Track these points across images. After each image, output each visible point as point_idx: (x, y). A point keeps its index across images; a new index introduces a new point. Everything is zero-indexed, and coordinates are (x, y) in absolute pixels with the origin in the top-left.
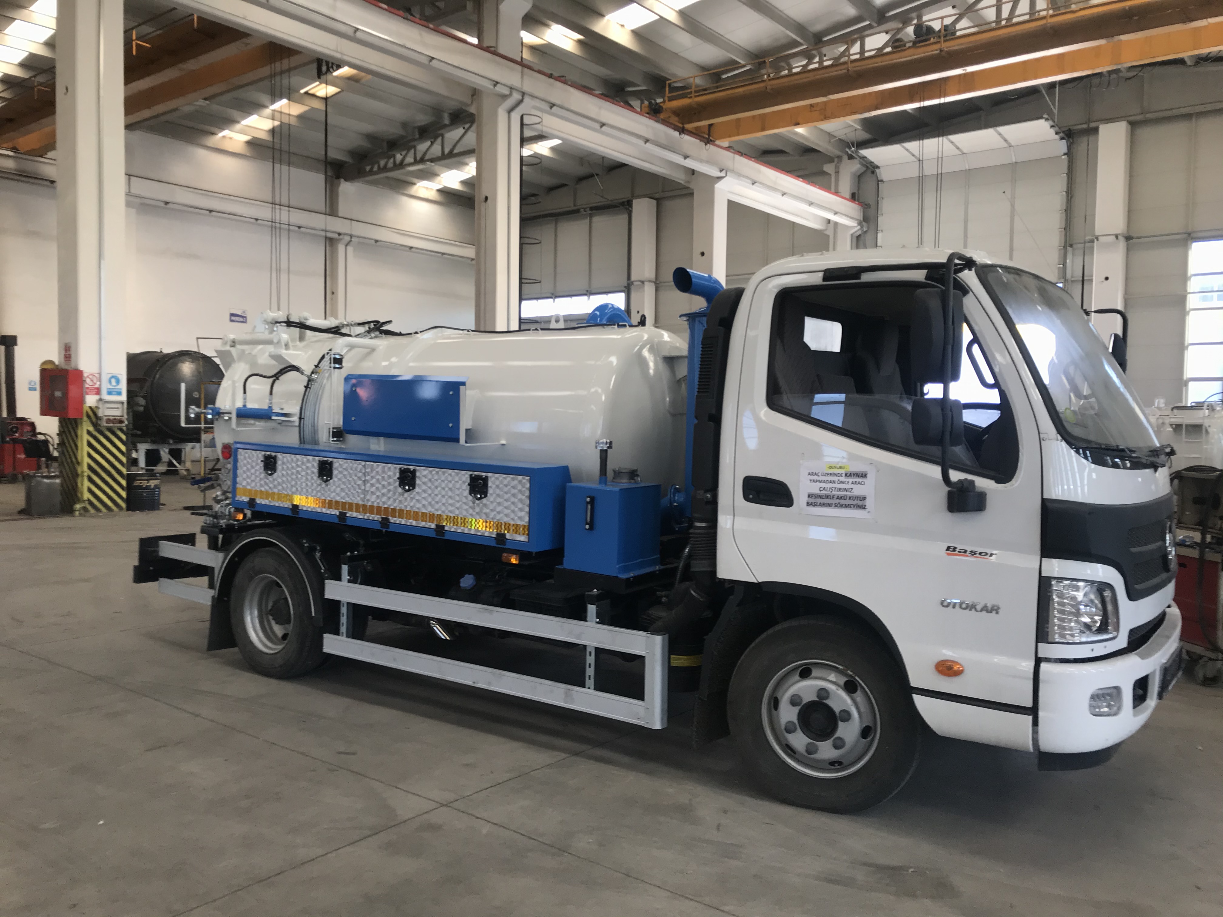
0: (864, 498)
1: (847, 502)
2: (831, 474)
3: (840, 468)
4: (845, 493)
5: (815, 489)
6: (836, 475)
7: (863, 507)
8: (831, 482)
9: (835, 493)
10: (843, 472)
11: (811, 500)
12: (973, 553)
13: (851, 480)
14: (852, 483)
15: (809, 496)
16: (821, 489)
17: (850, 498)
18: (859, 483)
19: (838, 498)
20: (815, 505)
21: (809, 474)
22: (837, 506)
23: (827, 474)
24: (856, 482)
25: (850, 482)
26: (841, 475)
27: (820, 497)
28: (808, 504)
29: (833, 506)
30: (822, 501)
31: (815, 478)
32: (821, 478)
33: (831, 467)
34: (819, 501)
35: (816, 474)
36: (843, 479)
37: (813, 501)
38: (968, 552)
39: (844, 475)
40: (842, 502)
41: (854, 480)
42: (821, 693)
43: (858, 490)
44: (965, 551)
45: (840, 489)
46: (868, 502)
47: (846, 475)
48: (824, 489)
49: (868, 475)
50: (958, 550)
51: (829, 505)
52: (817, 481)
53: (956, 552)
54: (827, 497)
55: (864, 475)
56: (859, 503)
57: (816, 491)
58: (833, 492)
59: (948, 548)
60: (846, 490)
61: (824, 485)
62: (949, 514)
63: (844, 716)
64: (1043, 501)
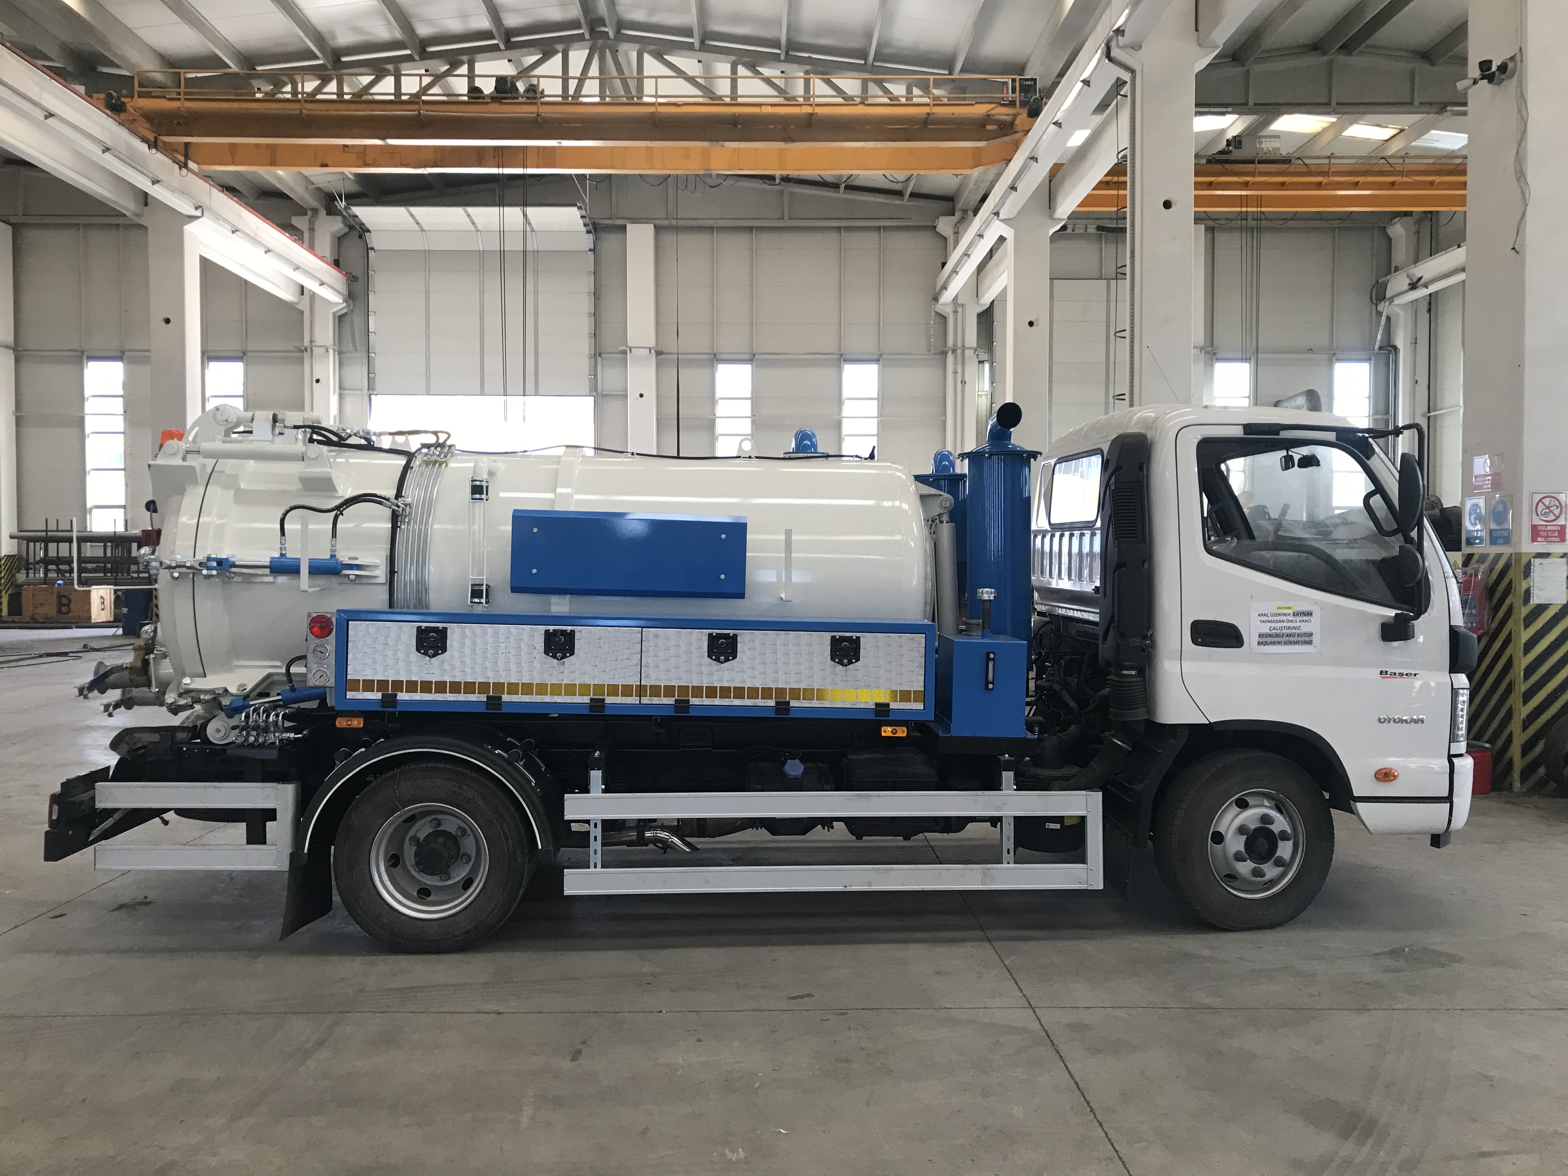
0: (1311, 634)
1: (1295, 639)
2: (1279, 614)
3: (1288, 608)
4: (1294, 631)
5: (1265, 629)
6: (1284, 615)
7: (1310, 643)
8: (1280, 622)
9: (1285, 631)
10: (1291, 611)
11: (1261, 640)
12: (1401, 674)
13: (1298, 619)
14: (1300, 621)
15: (1260, 636)
16: (1271, 629)
17: (1298, 635)
18: (1306, 621)
19: (1287, 636)
20: (1266, 644)
21: (1259, 615)
22: (1286, 643)
23: (1276, 615)
24: (1303, 621)
25: (1298, 621)
26: (1289, 615)
27: (1271, 636)
28: (1259, 643)
29: (1283, 643)
30: (1272, 639)
31: (1265, 618)
32: (1270, 618)
33: (1279, 608)
34: (1269, 640)
35: (1265, 615)
36: (1291, 618)
37: (1264, 640)
38: (1398, 674)
39: (1292, 615)
40: (1291, 639)
41: (1301, 619)
42: (1266, 819)
43: (1305, 628)
44: (1395, 674)
45: (1289, 628)
46: (1314, 638)
47: (1294, 614)
48: (1274, 628)
49: (1313, 614)
50: (1389, 673)
51: (1279, 643)
52: (1266, 621)
53: (1387, 676)
54: (1277, 635)
55: (1310, 614)
56: (1307, 639)
57: (1266, 630)
58: (1283, 631)
59: (1381, 673)
60: (1294, 628)
61: (1273, 625)
62: (1382, 643)
63: (1284, 836)
64: (1451, 627)
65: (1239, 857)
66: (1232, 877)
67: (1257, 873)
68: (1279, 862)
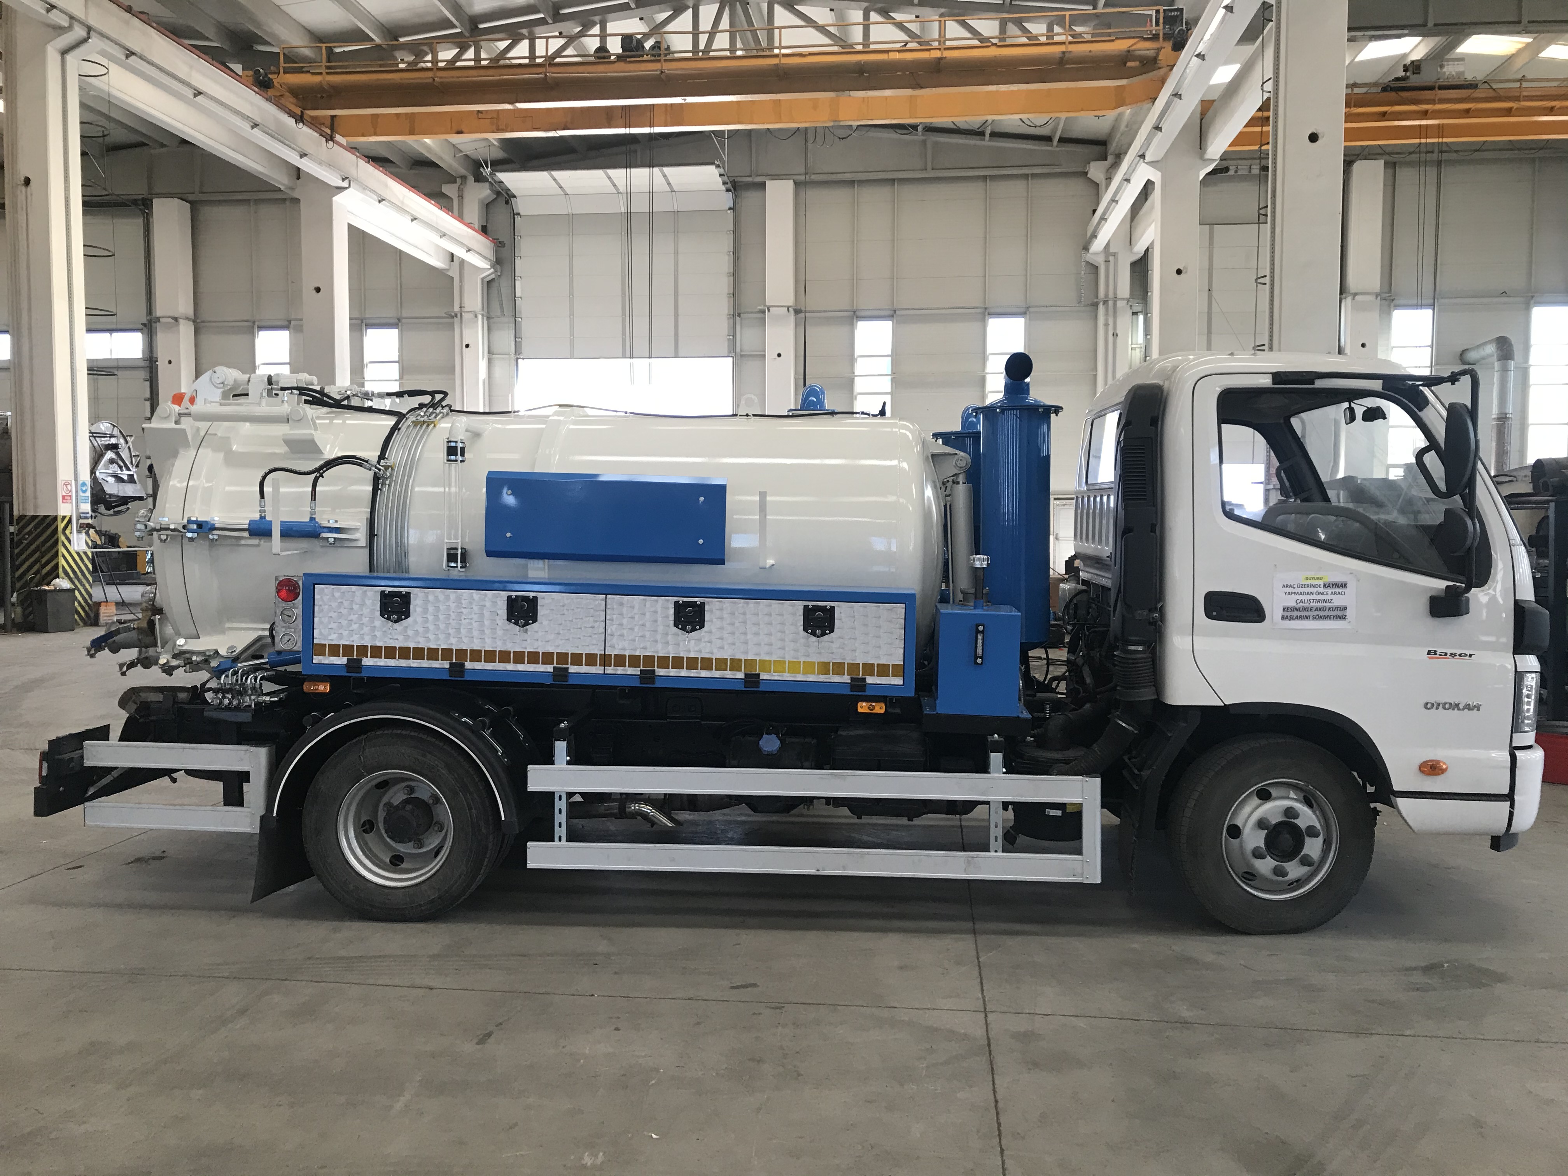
0: (1345, 608)
1: (1327, 613)
2: (1308, 586)
3: (1318, 578)
4: (1325, 604)
5: (1291, 602)
6: (1313, 586)
7: (1343, 618)
8: (1308, 593)
9: (1314, 605)
10: (1321, 582)
11: (1286, 614)
12: (1453, 655)
13: (1330, 591)
14: (1332, 593)
15: (1284, 609)
16: (1298, 601)
17: (1329, 609)
18: (1339, 593)
19: (1316, 609)
20: (1291, 618)
21: (1284, 586)
22: (1315, 618)
23: (1304, 586)
24: (1335, 593)
25: (1330, 593)
26: (1319, 586)
27: (1297, 609)
28: (1283, 618)
29: (1311, 618)
30: (1299, 614)
31: (1290, 590)
32: (1296, 590)
33: (1307, 579)
34: (1295, 614)
35: (1291, 586)
36: (1321, 590)
37: (1289, 614)
38: (1449, 654)
39: (1322, 586)
40: (1321, 613)
41: (1334, 591)
42: (1290, 812)
43: (1338, 601)
44: (1446, 654)
45: (1319, 601)
46: (1348, 613)
47: (1324, 585)
48: (1301, 601)
49: (1348, 585)
50: (1438, 653)
51: (1307, 618)
52: (1293, 593)
53: (1437, 656)
54: (1305, 609)
55: (1344, 585)
56: (1340, 613)
57: (1292, 604)
58: (1312, 604)
59: (1429, 653)
60: (1325, 601)
61: (1300, 597)
62: (1431, 619)
63: (1312, 832)
64: (1516, 602)
65: (1257, 854)
66: (1250, 876)
67: (1279, 872)
68: (1306, 861)
